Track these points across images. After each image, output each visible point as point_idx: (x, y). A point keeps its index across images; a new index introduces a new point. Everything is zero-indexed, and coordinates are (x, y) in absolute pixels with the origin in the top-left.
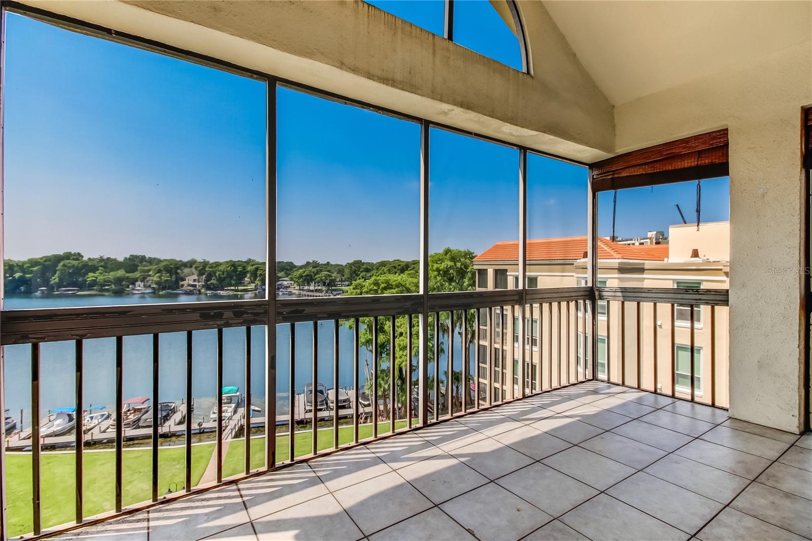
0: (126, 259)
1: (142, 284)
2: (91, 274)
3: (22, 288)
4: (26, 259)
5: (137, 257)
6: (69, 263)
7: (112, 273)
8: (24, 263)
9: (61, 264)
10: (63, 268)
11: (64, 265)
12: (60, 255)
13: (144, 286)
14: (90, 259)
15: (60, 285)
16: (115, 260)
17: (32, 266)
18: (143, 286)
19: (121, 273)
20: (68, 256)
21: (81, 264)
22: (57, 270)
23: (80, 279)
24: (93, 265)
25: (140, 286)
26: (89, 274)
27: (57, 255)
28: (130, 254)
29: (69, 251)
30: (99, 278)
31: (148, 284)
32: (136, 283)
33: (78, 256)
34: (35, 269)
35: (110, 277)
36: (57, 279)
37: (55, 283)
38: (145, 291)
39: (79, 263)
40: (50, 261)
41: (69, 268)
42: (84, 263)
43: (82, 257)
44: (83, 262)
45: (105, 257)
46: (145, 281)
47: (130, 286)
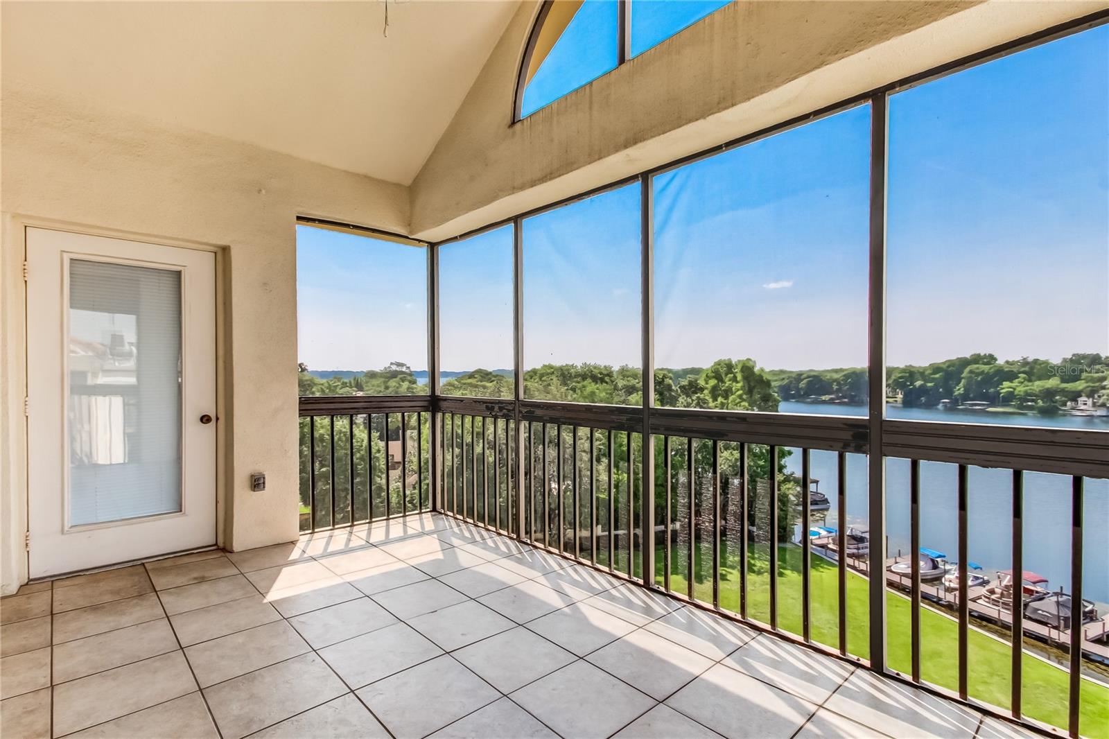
0: (1065, 360)
1: (1090, 402)
2: (1006, 384)
3: (923, 398)
4: (927, 365)
5: (1084, 357)
6: (978, 368)
7: (1037, 383)
8: (925, 369)
9: (968, 369)
10: (969, 375)
11: (971, 372)
12: (966, 359)
13: (1094, 404)
14: (1007, 362)
15: (965, 397)
16: (1046, 363)
17: (934, 373)
18: (1091, 405)
19: (1053, 383)
20: (977, 359)
21: (992, 370)
22: (963, 378)
23: (992, 390)
24: (1010, 371)
25: (1085, 404)
26: (1004, 383)
27: (962, 358)
28: (1072, 354)
29: (978, 353)
30: (1018, 389)
31: (1101, 401)
32: (1079, 399)
33: (991, 359)
34: (937, 376)
35: (1035, 388)
36: (962, 389)
37: (960, 394)
38: (1094, 413)
39: (991, 369)
40: (953, 367)
41: (978, 374)
42: (996, 368)
43: (996, 360)
44: (995, 366)
45: (1030, 359)
46: (1096, 396)
47: (1069, 403)
